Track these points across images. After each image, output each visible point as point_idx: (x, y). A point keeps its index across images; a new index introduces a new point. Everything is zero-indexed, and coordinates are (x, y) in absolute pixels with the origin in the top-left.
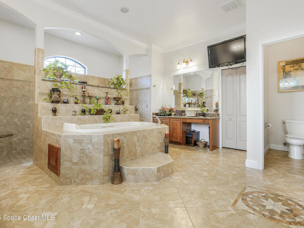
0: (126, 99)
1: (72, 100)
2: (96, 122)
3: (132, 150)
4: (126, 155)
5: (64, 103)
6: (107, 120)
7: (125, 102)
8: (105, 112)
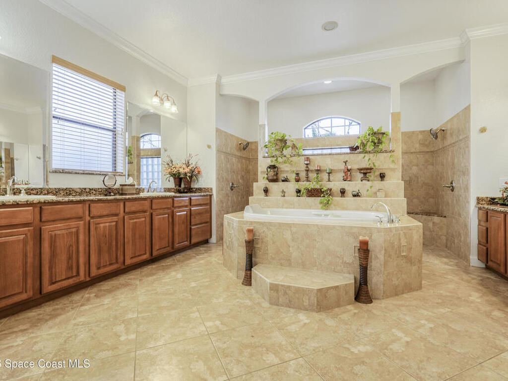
0: (393, 170)
1: (292, 177)
2: (310, 208)
3: (282, 251)
4: (271, 255)
5: (283, 181)
6: (327, 205)
7: (388, 174)
8: (323, 192)
